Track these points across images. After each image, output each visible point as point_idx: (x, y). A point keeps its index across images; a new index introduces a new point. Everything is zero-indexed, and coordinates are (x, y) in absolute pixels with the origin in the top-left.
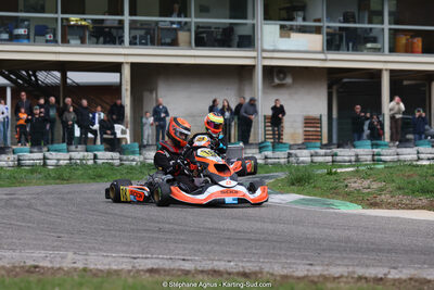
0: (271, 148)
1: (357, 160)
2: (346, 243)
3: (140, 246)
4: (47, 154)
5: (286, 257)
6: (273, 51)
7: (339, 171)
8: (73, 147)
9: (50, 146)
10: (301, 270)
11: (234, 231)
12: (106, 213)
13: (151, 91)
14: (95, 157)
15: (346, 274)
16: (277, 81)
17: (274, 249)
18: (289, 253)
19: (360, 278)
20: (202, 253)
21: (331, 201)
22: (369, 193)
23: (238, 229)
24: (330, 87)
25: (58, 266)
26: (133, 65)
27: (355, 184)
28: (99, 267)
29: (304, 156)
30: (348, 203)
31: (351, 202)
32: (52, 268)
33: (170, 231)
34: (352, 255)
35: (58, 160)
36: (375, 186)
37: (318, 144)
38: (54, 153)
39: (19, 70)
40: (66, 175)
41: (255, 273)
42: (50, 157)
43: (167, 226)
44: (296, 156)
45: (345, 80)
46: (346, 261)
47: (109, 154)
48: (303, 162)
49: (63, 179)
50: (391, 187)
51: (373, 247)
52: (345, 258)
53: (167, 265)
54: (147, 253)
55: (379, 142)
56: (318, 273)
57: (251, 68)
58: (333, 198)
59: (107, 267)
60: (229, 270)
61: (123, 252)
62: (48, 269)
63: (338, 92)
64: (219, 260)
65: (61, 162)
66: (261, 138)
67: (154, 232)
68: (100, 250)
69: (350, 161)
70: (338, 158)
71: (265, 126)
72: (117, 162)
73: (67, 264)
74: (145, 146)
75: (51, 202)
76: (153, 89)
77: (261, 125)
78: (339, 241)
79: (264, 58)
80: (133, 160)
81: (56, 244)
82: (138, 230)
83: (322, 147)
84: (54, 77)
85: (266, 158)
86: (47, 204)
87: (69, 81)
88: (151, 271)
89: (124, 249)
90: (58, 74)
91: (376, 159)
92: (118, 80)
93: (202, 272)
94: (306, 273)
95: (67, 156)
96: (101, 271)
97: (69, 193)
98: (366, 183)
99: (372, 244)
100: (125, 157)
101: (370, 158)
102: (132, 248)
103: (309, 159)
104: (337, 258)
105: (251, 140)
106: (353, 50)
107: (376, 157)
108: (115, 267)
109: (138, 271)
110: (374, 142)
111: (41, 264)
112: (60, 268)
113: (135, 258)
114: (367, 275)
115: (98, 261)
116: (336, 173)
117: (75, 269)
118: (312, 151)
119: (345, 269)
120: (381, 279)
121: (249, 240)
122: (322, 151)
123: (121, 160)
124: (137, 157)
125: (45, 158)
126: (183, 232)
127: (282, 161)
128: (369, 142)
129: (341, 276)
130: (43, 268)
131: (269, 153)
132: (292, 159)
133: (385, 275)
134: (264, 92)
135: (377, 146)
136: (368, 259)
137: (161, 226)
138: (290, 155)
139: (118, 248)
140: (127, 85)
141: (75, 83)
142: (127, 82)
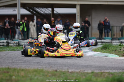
26: (81, 5)
39: (34, 7)
87: (55, 12)
140: (78, 14)
141: (58, 13)
142: (78, 12)
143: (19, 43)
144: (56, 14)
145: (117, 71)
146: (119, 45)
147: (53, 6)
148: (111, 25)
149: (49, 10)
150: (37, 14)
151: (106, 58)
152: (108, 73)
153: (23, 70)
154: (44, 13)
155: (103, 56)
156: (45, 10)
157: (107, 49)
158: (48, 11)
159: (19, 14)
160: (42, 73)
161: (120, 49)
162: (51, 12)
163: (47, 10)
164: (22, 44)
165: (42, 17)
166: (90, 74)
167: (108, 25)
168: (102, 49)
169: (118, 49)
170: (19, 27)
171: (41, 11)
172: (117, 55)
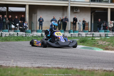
0: (73, 32)
1: (100, 36)
2: (99, 60)
3: (33, 60)
4: (2, 33)
5: (80, 64)
6: (74, 2)
7: (95, 39)
8: (10, 31)
9: (3, 30)
10: (85, 68)
11: (63, 56)
12: (22, 50)
13: (35, 14)
14: (17, 34)
15: (100, 69)
16: (75, 11)
17: (76, 62)
18: (81, 63)
19: (104, 71)
20: (53, 62)
21: (93, 48)
22: (105, 46)
23: (64, 56)
24: (91, 13)
25: (8, 66)
26: (30, 5)
27: (101, 43)
28: (21, 66)
29: (84, 34)
30: (99, 49)
31: (100, 48)
32: (6, 66)
33: (43, 56)
34: (101, 64)
35: (6, 34)
36: (107, 43)
37: (88, 31)
38: (4, 32)
40: (8, 39)
41: (71, 69)
42: (3, 33)
43: (42, 54)
44: (81, 34)
45: (96, 11)
46: (99, 66)
47: (22, 33)
48: (83, 36)
49: (7, 40)
50: (112, 44)
51: (107, 62)
52: (99, 65)
53: (43, 66)
54: (36, 62)
55: (107, 31)
56: (91, 69)
57: (67, 7)
58: (93, 47)
59: (24, 66)
60: (63, 68)
61: (28, 62)
62: (5, 66)
63: (94, 15)
64: (59, 65)
65: (7, 35)
66: (69, 29)
67: (37, 56)
68: (21, 61)
69: (98, 36)
70: (94, 35)
71: (71, 25)
72: (24, 35)
73: (11, 65)
74: (33, 31)
75: (5, 47)
76: (35, 13)
77: (70, 25)
78: (96, 60)
79: (71, 4)
80: (29, 35)
81: (7, 59)
82: (33, 56)
83: (89, 32)
84: (4, 9)
85: (71, 35)
86: (3, 47)
87: (9, 10)
88: (38, 67)
89: (29, 61)
90: (6, 8)
91: (106, 36)
92: (25, 10)
93: (54, 68)
94: (87, 69)
95: (9, 33)
96: (22, 67)
97: (10, 44)
98: (104, 42)
99: (107, 61)
100: (27, 34)
101: (104, 35)
102: (31, 61)
103: (85, 35)
104: (96, 65)
105: (67, 29)
106: (99, 2)
107: (106, 35)
108: (26, 66)
109: (34, 68)
110: (105, 31)
111: (3, 65)
112: (9, 66)
113: (32, 64)
114: (107, 70)
115: (21, 64)
116: (94, 39)
117: (14, 67)
118: (86, 33)
119: (99, 68)
120: (111, 71)
121: (68, 59)
122: (89, 33)
123: (26, 35)
124: (31, 34)
126: (47, 56)
127: (76, 36)
128: (104, 31)
129: (99, 70)
130: (3, 66)
131: (72, 33)
132: (80, 35)
133: (112, 70)
134: (71, 15)
135: (106, 32)
136: (106, 65)
137: (40, 54)
138: (79, 34)
139: (27, 61)
141: (11, 11)
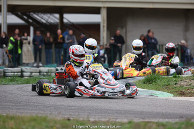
87: (65, 21)
125: (22, 72)
140: (104, 23)
141: (70, 22)
142: (104, 21)
143: (4, 72)
144: (66, 23)
145: (170, 120)
146: (174, 77)
147: (61, 10)
148: (159, 43)
149: (56, 17)
150: (34, 23)
151: (151, 98)
152: (157, 123)
153: (12, 118)
154: (47, 21)
155: (146, 96)
156: (49, 17)
157: (154, 83)
158: (54, 18)
159: (5, 24)
160: (44, 124)
161: (176, 84)
162: (58, 21)
163: (51, 17)
164: (10, 74)
165: (43, 29)
166: (127, 126)
167: (153, 43)
168: (144, 83)
169: (171, 83)
170: (5, 46)
171: (42, 18)
172: (170, 92)
